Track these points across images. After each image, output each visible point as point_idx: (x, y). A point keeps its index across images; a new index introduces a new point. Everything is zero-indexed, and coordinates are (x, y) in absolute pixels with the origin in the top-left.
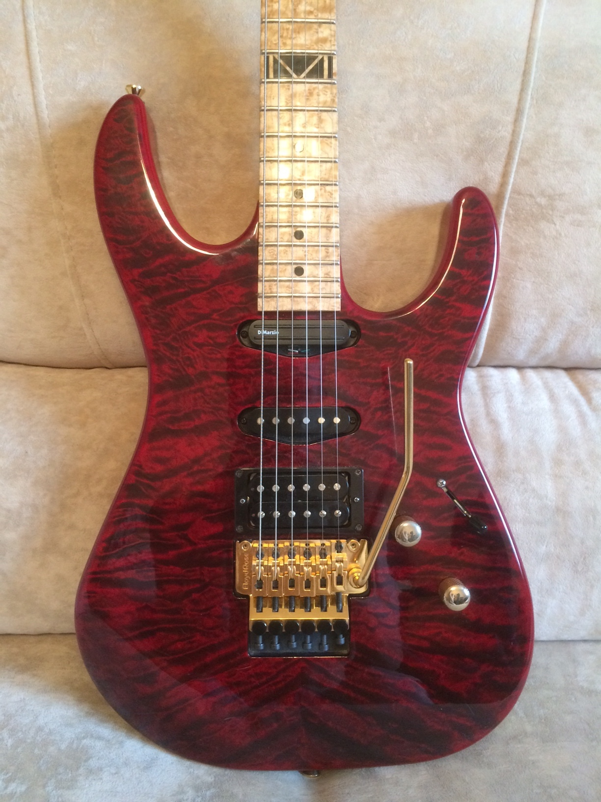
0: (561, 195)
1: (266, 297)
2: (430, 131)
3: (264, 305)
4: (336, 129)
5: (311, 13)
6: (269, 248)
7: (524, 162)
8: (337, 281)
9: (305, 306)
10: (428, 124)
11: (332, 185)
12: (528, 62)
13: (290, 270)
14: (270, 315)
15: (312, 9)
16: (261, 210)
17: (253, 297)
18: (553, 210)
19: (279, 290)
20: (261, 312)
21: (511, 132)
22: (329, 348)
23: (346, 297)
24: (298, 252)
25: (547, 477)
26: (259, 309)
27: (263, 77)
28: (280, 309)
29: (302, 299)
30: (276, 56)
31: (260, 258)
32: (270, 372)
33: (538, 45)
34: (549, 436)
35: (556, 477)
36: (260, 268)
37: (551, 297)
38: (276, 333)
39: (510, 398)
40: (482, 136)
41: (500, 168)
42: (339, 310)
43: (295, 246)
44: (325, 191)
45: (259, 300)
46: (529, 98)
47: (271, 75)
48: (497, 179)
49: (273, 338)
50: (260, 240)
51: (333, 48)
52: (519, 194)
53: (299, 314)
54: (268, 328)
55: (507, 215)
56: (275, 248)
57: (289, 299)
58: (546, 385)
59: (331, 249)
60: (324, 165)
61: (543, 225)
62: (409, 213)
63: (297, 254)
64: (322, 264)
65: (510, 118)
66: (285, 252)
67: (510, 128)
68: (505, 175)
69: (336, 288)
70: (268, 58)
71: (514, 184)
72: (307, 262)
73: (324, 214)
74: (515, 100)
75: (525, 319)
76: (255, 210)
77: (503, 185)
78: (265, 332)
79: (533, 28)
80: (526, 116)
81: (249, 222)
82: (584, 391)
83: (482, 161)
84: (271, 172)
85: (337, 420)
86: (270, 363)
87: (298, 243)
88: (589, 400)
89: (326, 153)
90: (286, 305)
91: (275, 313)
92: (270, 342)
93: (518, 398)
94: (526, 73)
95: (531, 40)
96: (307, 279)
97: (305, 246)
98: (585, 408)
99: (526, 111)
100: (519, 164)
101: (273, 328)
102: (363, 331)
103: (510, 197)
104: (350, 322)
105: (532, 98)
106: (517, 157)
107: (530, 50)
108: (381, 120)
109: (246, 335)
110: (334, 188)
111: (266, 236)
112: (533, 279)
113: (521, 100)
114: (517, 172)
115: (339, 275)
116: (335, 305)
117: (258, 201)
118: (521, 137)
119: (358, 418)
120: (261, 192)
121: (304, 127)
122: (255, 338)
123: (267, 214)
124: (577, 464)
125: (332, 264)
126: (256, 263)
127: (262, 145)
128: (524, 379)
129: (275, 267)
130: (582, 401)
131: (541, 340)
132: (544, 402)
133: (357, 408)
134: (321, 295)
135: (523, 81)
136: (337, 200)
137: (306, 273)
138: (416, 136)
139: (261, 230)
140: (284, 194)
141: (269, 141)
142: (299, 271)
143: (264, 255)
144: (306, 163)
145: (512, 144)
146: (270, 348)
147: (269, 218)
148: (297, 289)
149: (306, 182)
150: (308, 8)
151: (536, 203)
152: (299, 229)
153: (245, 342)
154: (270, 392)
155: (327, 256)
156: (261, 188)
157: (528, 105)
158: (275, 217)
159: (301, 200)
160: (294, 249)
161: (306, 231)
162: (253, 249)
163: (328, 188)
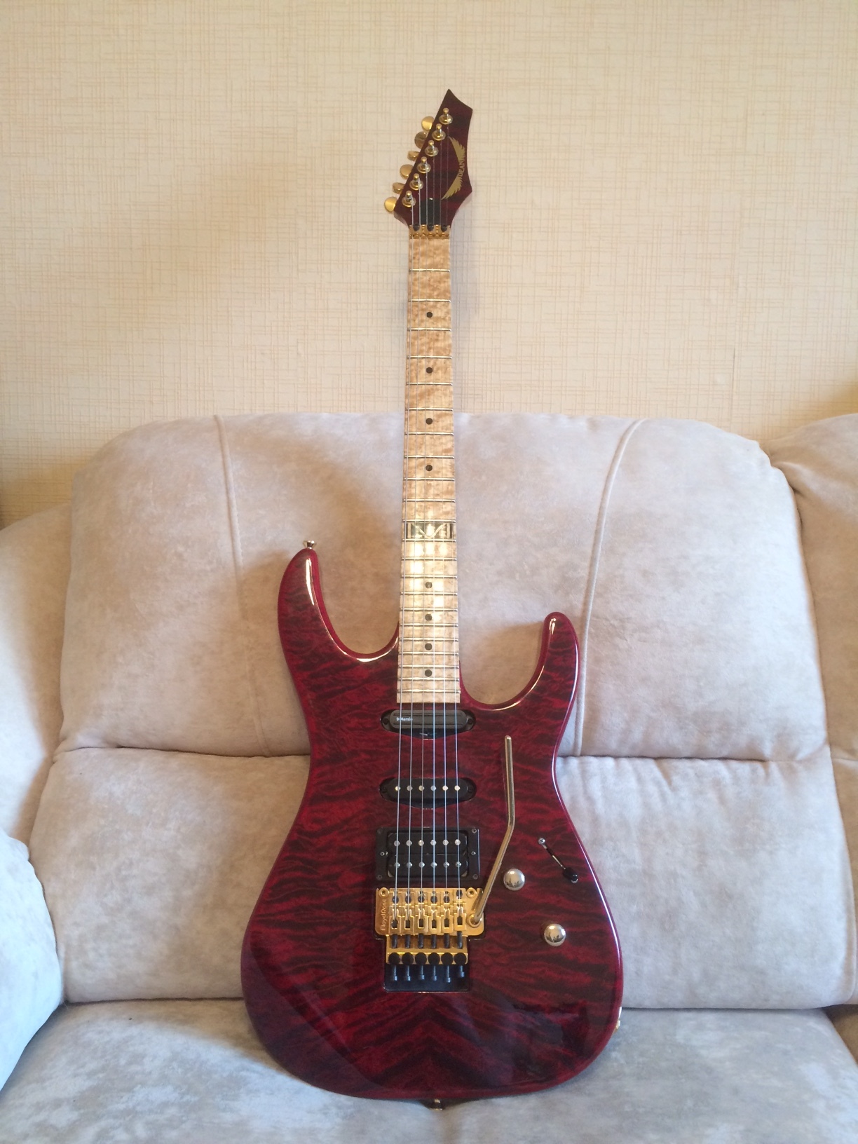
0: (628, 619)
1: (403, 692)
2: (528, 572)
3: (401, 699)
4: (456, 572)
5: (438, 495)
6: (406, 656)
7: (598, 595)
8: (457, 681)
9: (433, 700)
10: (526, 567)
11: (452, 611)
12: (599, 523)
13: (422, 672)
14: (406, 706)
15: (439, 493)
16: (400, 629)
17: (393, 692)
18: (623, 630)
19: (413, 687)
20: (399, 704)
21: (588, 573)
22: (451, 732)
23: (464, 693)
24: (429, 659)
25: (634, 845)
26: (398, 702)
27: (403, 537)
28: (414, 701)
29: (430, 694)
30: (413, 524)
31: (399, 664)
32: (405, 750)
33: (606, 512)
34: (635, 811)
35: (643, 845)
36: (399, 670)
37: (629, 696)
38: (410, 719)
39: (604, 780)
40: (567, 575)
41: (581, 598)
42: (459, 702)
43: (425, 654)
44: (448, 615)
45: (398, 695)
46: (600, 549)
47: (409, 536)
48: (580, 606)
49: (408, 723)
50: (399, 650)
51: (454, 518)
52: (598, 617)
53: (429, 705)
54: (404, 715)
55: (590, 633)
56: (411, 656)
57: (421, 694)
58: (635, 770)
59: (452, 657)
60: (447, 597)
61: (618, 641)
62: (515, 630)
63: (427, 661)
64: (446, 668)
65: (586, 564)
66: (418, 659)
67: (587, 571)
68: (586, 604)
69: (456, 686)
70: (407, 524)
71: (592, 610)
72: (434, 666)
73: (447, 632)
74: (589, 550)
75: (611, 714)
76: (396, 628)
77: (585, 611)
78: (402, 719)
79: (603, 500)
80: (598, 563)
81: (391, 637)
82: (667, 776)
83: (567, 594)
84: (406, 602)
85: (457, 788)
86: (405, 743)
87: (429, 652)
88: (670, 783)
89: (449, 589)
90: (418, 699)
91: (410, 704)
92: (406, 727)
93: (611, 780)
94: (597, 532)
95: (601, 508)
96: (434, 679)
97: (432, 655)
98: (666, 788)
99: (598, 559)
100: (595, 596)
101: (408, 716)
102: (477, 719)
103: (591, 620)
104: (468, 712)
105: (602, 550)
106: (593, 591)
107: (600, 515)
108: (491, 564)
109: (387, 722)
110: (454, 613)
111: (404, 647)
112: (614, 682)
113: (594, 551)
114: (594, 601)
115: (458, 676)
116: (456, 699)
117: (398, 624)
118: (596, 577)
119: (474, 788)
120: (401, 616)
121: (432, 571)
122: (394, 724)
123: (404, 632)
124: (659, 834)
125: (453, 668)
126: (396, 667)
127: (402, 583)
128: (617, 766)
129: (410, 670)
130: (664, 782)
131: (627, 731)
132: (632, 783)
133: (473, 779)
134: (445, 691)
135: (595, 537)
136: (457, 622)
137: (434, 674)
138: (517, 575)
139: (400, 643)
140: (418, 618)
141: (406, 580)
142: (428, 673)
143: (402, 661)
144: (434, 596)
145: (589, 582)
146: (406, 731)
147: (406, 634)
148: (427, 686)
149: (434, 609)
150: (436, 492)
151: (611, 624)
152: (429, 642)
153: (387, 727)
154: (405, 766)
155: (450, 662)
156: (401, 613)
157: (599, 554)
158: (411, 633)
159: (430, 622)
160: (425, 656)
161: (434, 644)
162: (394, 656)
163: (450, 613)
